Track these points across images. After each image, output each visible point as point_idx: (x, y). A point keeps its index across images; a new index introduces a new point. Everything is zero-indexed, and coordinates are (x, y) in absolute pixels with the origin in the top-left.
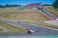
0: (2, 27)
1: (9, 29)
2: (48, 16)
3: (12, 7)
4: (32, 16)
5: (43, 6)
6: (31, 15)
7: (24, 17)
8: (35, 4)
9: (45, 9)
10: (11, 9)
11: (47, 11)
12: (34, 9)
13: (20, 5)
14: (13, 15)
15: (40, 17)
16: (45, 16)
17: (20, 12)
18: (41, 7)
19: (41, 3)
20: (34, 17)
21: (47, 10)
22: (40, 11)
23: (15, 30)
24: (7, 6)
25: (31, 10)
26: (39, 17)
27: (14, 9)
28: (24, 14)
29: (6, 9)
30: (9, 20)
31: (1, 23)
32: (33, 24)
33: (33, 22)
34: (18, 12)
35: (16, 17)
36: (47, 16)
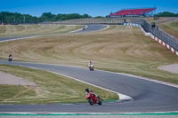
0: (32, 84)
1: (53, 89)
2: (172, 50)
3: (64, 22)
4: (125, 49)
5: (157, 17)
6: (122, 45)
7: (101, 51)
8: (133, 11)
9: (165, 27)
10: (59, 26)
11: (170, 33)
12: (131, 27)
13: (86, 16)
14: (65, 46)
15: (149, 53)
16: (163, 50)
17: (86, 37)
18: (150, 21)
19: (151, 10)
20: (129, 52)
21: (169, 30)
22: (148, 34)
23: (70, 93)
24: (48, 17)
25: (122, 31)
26: (144, 51)
27: (70, 28)
28: (99, 42)
29: (42, 26)
30: (55, 60)
31: (30, 70)
32: (127, 73)
33: (127, 69)
34: (80, 37)
35: (75, 51)
36: (170, 50)
